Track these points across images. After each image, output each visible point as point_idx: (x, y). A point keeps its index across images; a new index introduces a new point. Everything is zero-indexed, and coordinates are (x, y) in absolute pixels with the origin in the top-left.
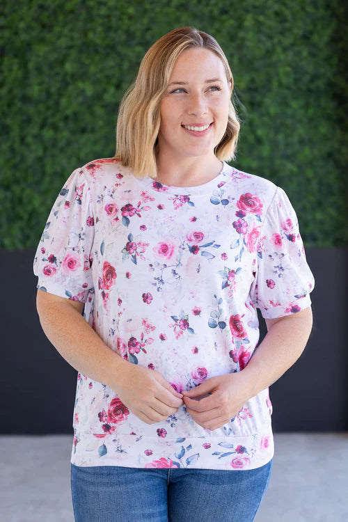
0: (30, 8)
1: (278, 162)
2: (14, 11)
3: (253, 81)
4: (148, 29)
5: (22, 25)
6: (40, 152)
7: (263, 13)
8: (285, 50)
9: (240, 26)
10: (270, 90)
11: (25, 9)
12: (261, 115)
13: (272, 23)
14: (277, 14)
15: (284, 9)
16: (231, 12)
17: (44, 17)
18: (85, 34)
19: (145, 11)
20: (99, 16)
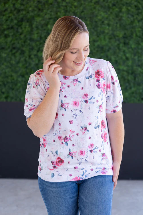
0: (34, 2)
1: (135, 68)
2: (27, 3)
3: (125, 34)
4: (83, 12)
5: (30, 9)
6: (37, 62)
7: (130, 6)
8: (139, 21)
9: (120, 11)
10: (132, 38)
11: (32, 2)
12: (128, 48)
13: (133, 10)
14: (136, 6)
15: (138, 4)
16: (117, 5)
17: (40, 6)
18: (57, 14)
19: (82, 4)
20: (62, 6)
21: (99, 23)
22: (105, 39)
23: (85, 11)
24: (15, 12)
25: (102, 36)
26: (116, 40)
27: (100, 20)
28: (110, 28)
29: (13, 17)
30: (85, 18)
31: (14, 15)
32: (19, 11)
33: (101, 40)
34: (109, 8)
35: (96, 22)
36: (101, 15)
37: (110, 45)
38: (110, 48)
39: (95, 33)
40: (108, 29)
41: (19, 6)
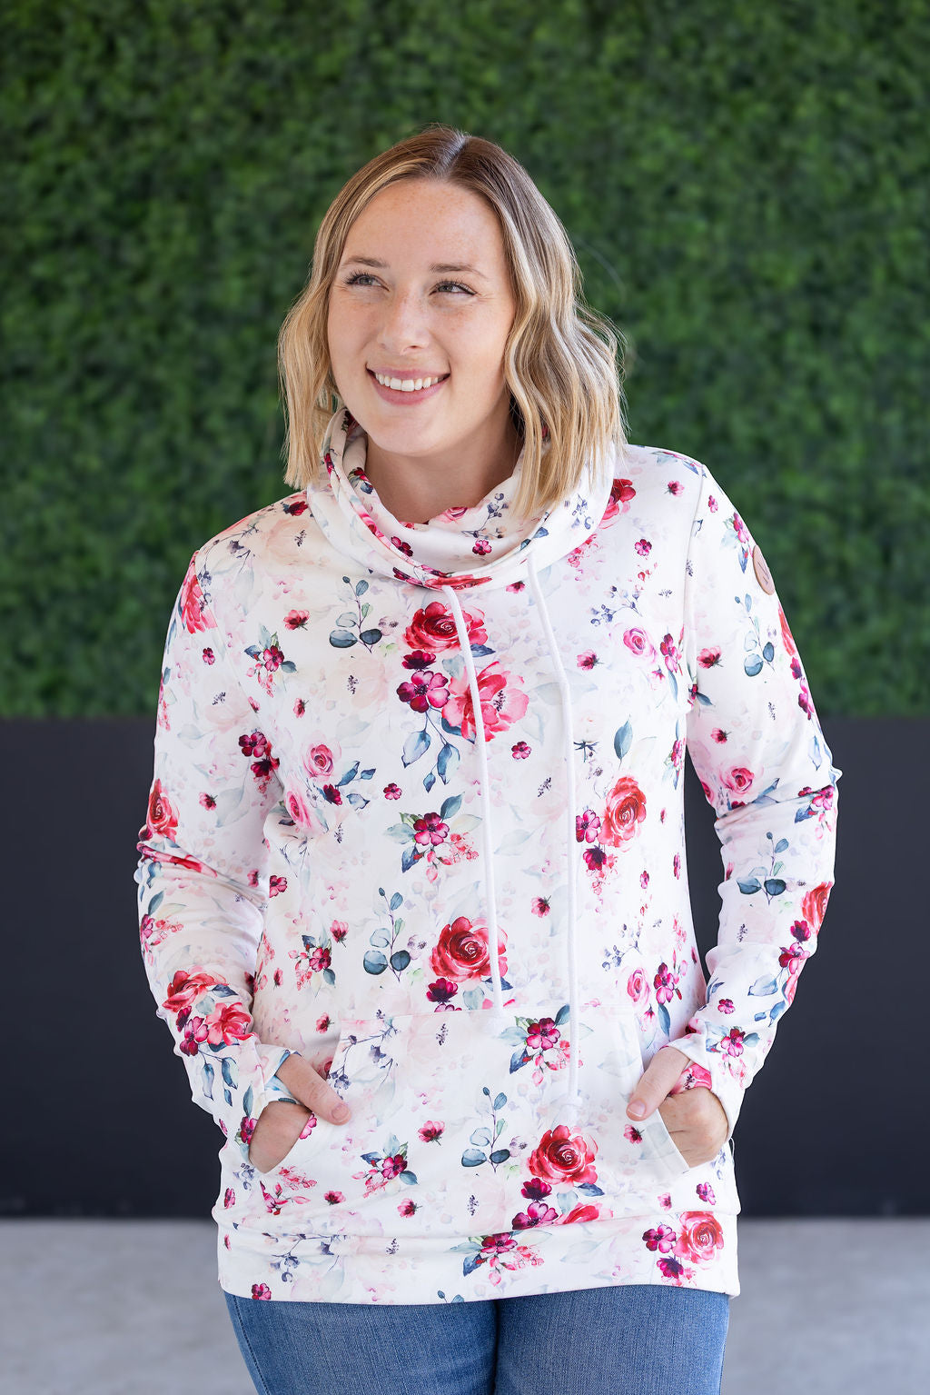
0: (219, 70)
1: (885, 485)
2: (179, 78)
3: (818, 266)
4: (537, 127)
5: (198, 115)
6: (245, 457)
7: (848, 85)
8: (906, 183)
9: (785, 120)
10: (865, 291)
11: (208, 71)
12: (841, 359)
13: (868, 111)
14: (884, 87)
15: (902, 72)
16: (761, 81)
17: (259, 95)
19: (530, 77)
20: (406, 91)
21: (648, 199)
22: (684, 302)
23: (557, 124)
24: (98, 138)
25: (667, 285)
26: (757, 310)
27: (655, 178)
28: (721, 231)
29: (85, 167)
30: (556, 166)
31: (92, 155)
32: (123, 128)
33: (661, 311)
34: (711, 99)
35: (626, 191)
36: (657, 145)
37: (718, 339)
38: (719, 361)
39: (624, 264)
40: (709, 236)
41: (125, 95)
